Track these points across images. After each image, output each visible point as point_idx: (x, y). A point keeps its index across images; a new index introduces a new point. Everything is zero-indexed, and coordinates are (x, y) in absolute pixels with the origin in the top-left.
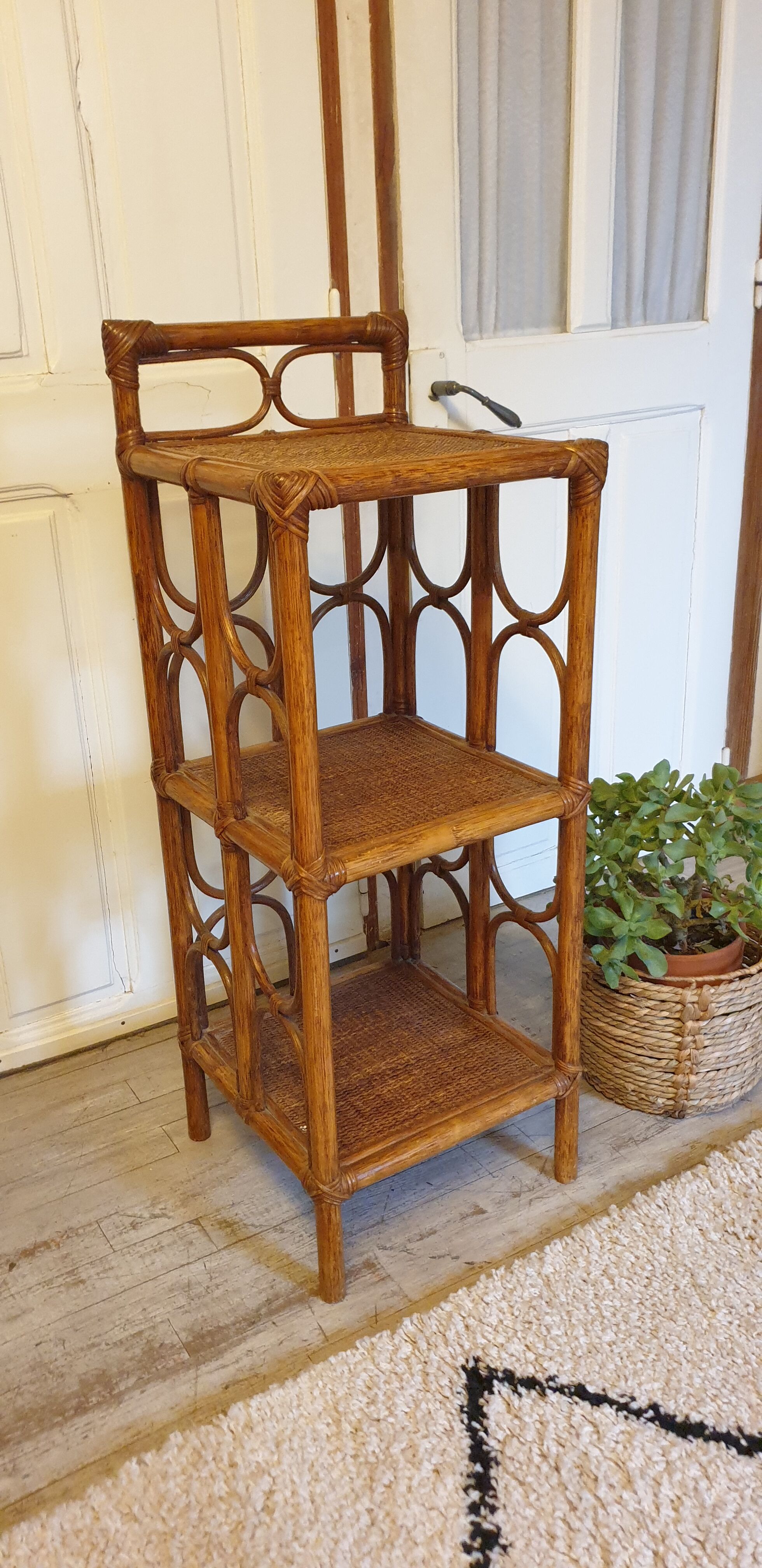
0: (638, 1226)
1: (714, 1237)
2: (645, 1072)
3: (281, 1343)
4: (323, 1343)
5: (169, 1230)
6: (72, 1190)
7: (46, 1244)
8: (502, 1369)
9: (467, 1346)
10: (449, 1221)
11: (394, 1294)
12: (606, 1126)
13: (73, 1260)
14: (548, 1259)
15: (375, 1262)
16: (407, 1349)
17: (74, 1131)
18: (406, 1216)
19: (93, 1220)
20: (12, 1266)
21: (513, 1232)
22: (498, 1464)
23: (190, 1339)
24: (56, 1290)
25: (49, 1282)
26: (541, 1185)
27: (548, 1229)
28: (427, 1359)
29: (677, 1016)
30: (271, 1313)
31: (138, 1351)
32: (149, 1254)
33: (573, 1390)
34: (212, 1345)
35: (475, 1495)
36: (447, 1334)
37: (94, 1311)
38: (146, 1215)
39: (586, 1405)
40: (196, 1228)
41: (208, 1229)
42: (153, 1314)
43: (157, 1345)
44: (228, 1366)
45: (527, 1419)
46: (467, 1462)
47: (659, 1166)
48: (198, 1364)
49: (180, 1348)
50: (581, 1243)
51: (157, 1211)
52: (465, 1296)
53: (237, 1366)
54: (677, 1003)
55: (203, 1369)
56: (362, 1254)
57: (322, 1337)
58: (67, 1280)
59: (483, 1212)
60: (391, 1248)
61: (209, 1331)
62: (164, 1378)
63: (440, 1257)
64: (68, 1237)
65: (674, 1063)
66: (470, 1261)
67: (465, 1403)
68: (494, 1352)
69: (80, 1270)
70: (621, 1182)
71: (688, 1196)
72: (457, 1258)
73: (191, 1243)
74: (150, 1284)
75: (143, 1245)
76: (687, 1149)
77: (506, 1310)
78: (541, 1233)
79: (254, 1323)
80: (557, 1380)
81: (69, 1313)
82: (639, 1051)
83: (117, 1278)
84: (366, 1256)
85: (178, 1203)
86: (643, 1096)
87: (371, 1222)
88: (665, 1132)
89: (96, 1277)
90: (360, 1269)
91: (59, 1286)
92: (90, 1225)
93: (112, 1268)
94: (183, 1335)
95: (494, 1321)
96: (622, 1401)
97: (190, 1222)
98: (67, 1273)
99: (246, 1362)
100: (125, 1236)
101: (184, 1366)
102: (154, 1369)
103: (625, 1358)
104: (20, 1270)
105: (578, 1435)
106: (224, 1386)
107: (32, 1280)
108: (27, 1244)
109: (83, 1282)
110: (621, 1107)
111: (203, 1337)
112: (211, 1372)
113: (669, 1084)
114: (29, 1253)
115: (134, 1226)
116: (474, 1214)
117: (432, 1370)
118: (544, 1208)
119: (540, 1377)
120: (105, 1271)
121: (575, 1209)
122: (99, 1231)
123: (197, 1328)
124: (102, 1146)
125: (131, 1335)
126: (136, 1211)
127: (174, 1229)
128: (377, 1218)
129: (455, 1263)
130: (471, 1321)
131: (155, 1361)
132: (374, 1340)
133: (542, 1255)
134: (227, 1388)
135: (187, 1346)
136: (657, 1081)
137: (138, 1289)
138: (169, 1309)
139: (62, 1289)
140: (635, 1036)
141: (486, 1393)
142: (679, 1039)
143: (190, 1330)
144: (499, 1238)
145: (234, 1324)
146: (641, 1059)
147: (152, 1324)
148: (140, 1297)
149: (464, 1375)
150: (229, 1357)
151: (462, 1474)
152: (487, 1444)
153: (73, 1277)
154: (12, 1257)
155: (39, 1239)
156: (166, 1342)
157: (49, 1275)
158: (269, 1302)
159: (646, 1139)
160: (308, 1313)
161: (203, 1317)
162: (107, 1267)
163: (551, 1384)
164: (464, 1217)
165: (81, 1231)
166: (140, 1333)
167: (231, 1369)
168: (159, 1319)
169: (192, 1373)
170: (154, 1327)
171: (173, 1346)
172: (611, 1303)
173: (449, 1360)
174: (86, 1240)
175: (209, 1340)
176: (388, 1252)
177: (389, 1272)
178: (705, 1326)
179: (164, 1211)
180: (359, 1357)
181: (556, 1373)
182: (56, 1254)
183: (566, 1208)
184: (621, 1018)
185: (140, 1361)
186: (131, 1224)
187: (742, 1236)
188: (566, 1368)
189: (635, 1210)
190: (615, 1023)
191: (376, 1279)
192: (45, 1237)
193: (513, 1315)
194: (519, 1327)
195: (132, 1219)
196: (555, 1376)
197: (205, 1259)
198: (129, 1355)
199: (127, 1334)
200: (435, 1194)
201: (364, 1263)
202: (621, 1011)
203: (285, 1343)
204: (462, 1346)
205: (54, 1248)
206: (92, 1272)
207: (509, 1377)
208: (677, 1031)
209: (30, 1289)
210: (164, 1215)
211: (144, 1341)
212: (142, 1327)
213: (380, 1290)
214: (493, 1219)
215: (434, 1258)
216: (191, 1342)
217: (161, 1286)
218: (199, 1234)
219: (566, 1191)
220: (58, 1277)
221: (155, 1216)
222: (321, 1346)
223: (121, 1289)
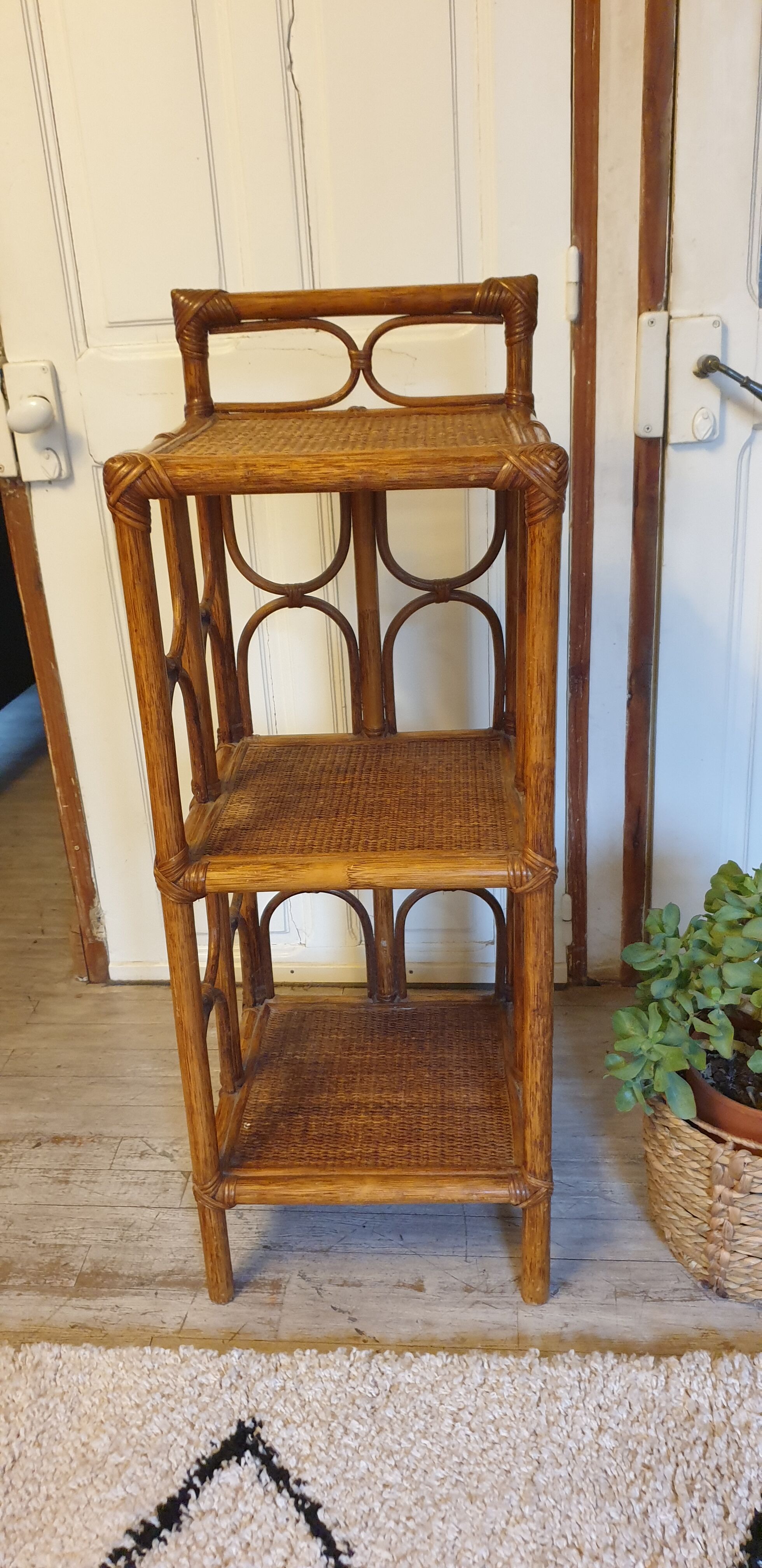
1: (607, 1441)
2: (679, 1223)
3: (144, 1314)
4: (173, 1333)
5: (162, 1171)
6: (133, 1103)
7: (74, 1138)
8: (268, 1444)
9: (262, 1405)
10: (382, 1282)
11: (270, 1322)
12: (632, 1265)
13: (78, 1161)
14: (417, 1367)
15: (284, 1285)
16: (212, 1378)
18: (351, 1256)
19: (122, 1135)
20: (38, 1145)
21: (428, 1324)
22: (179, 1530)
23: (88, 1271)
24: (45, 1180)
25: (47, 1171)
26: (502, 1292)
27: (463, 1340)
28: (219, 1396)
29: (708, 1172)
30: (164, 1283)
31: (47, 1259)
32: (129, 1184)
33: (307, 1506)
34: (97, 1286)
35: (129, 1543)
36: (257, 1383)
37: (51, 1210)
38: (160, 1150)
39: (304, 1527)
42: (85, 1236)
43: (63, 1263)
44: (90, 1309)
45: (241, 1505)
46: (152, 1509)
47: (646, 1335)
48: (74, 1295)
49: (75, 1275)
51: (169, 1151)
52: (307, 1358)
53: (97, 1313)
54: (709, 1157)
55: (74, 1301)
56: (278, 1272)
57: (179, 1327)
58: (60, 1176)
59: (419, 1288)
60: (309, 1280)
61: (107, 1273)
62: (43, 1292)
63: (340, 1311)
64: (92, 1141)
65: (706, 1227)
66: (362, 1330)
67: (207, 1457)
69: (75, 1172)
71: (623, 1383)
72: (354, 1320)
73: (167, 1190)
74: (107, 1209)
75: (133, 1174)
77: (328, 1393)
78: (453, 1339)
79: (142, 1284)
80: (302, 1486)
81: (37, 1204)
82: (675, 1197)
84: (281, 1275)
87: (317, 1247)
88: (690, 1304)
89: (79, 1183)
90: (266, 1284)
91: (50, 1178)
92: (116, 1138)
93: (94, 1182)
94: (88, 1265)
96: (340, 1547)
97: (182, 1172)
98: (65, 1170)
99: (107, 1314)
100: (128, 1160)
101: (63, 1291)
102: (43, 1281)
103: (385, 1507)
104: (39, 1151)
105: (268, 1552)
106: (72, 1325)
107: (39, 1163)
108: (63, 1132)
109: (67, 1182)
111: (98, 1274)
112: (74, 1308)
113: (702, 1249)
114: (57, 1140)
115: (143, 1155)
116: (412, 1287)
117: (211, 1408)
118: (482, 1317)
119: (294, 1475)
120: (88, 1182)
121: (510, 1333)
122: (116, 1146)
123: (101, 1265)
125: (56, 1245)
126: (155, 1143)
127: (167, 1171)
128: (325, 1246)
129: (347, 1324)
130: (289, 1385)
131: (51, 1274)
132: (197, 1353)
133: (417, 1360)
134: (73, 1327)
135: (81, 1274)
136: (689, 1240)
137: (95, 1209)
138: (99, 1238)
139: (50, 1181)
140: (671, 1178)
141: (235, 1458)
142: (710, 1201)
143: (95, 1263)
144: (409, 1322)
145: (128, 1277)
146: (677, 1206)
147: (76, 1243)
148: (90, 1217)
149: (233, 1430)
150: (99, 1302)
151: (137, 1518)
152: (186, 1505)
153: (65, 1175)
154: (44, 1138)
155: (74, 1133)
156: (72, 1264)
157: (53, 1165)
158: (171, 1273)
159: (661, 1300)
161: (114, 1258)
162: (94, 1179)
163: (294, 1487)
164: (400, 1285)
165: (105, 1140)
166: (63, 1246)
167: (91, 1314)
168: (84, 1242)
169: (63, 1300)
170: (75, 1246)
171: (72, 1270)
172: (430, 1446)
173: (236, 1408)
174: (101, 1149)
176: (302, 1282)
177: (286, 1300)
178: (498, 1528)
179: (174, 1153)
180: (170, 1361)
181: (309, 1480)
182: (72, 1150)
183: (503, 1327)
184: (660, 1151)
185: (41, 1269)
186: (143, 1152)
187: (639, 1459)
188: (322, 1482)
189: (552, 1366)
190: (657, 1154)
191: (268, 1301)
192: (78, 1132)
193: (330, 1401)
195: (147, 1148)
196: (305, 1483)
197: (164, 1210)
198: (39, 1259)
199: (54, 1241)
200: (395, 1250)
201: (273, 1281)
203: (147, 1315)
204: (257, 1403)
205: (76, 1145)
206: (81, 1177)
207: (267, 1458)
209: (32, 1169)
210: (170, 1157)
211: (59, 1255)
212: (69, 1242)
213: (261, 1313)
214: (423, 1301)
215: (335, 1309)
216: (88, 1274)
217: (111, 1216)
218: (179, 1186)
219: (520, 1312)
220: (56, 1170)
221: (164, 1154)
222: (171, 1334)
223: (85, 1203)
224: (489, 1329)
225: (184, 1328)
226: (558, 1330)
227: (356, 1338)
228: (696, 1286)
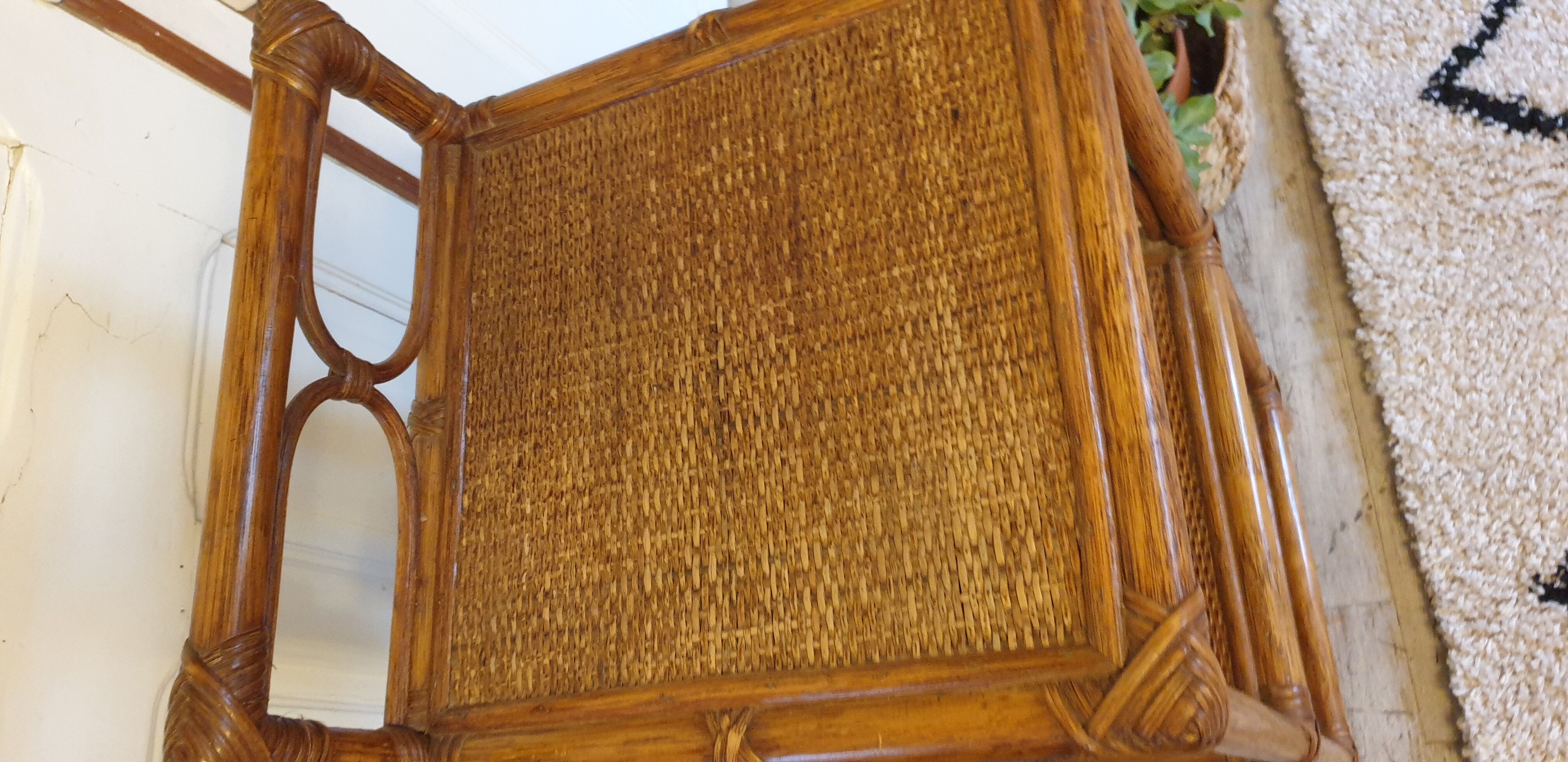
4: (1413, 720)
9: (1510, 582)
11: (1371, 614)
14: (1413, 439)
21: (1330, 449)
27: (1343, 411)
52: (1432, 551)
57: (1403, 717)
63: (1334, 542)
66: (1355, 514)
68: (1534, 561)
72: (1343, 526)
76: (1283, 209)
78: (1361, 426)
88: (1244, 214)
117: (1534, 635)
121: (1323, 369)
129: (1352, 532)
132: (1459, 673)
133: (1402, 441)
144: (1333, 468)
149: (1552, 604)
159: (1246, 241)
173: (1524, 610)
183: (1317, 377)
189: (1378, 314)
191: (1338, 624)
194: (1507, 517)
204: (1509, 588)
213: (1358, 627)
215: (1332, 549)
222: (1416, 723)
224: (1323, 389)
225: (1402, 708)
227: (1368, 517)
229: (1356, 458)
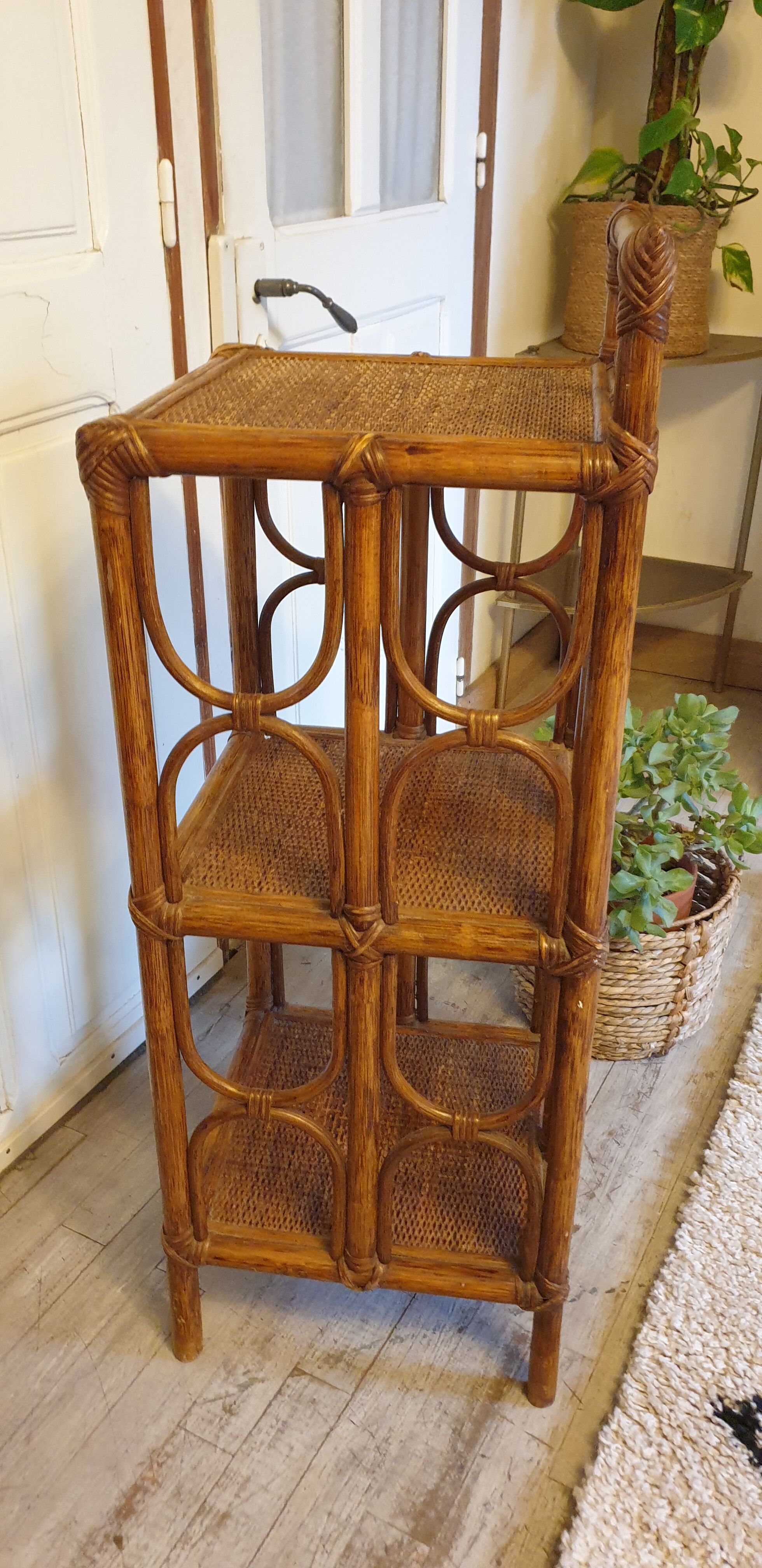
0: (735, 1187)
2: (642, 1023)
3: (509, 1477)
4: (550, 1454)
5: (275, 1397)
6: (112, 1399)
7: (136, 1488)
8: (751, 1398)
9: (698, 1386)
11: (571, 1360)
13: (191, 1492)
14: (689, 1256)
15: (523, 1332)
16: (652, 1421)
17: (48, 1318)
19: (173, 1427)
20: (118, 1541)
21: (620, 1238)
23: (412, 1524)
24: (202, 1545)
25: (184, 1538)
26: (603, 1175)
27: (659, 1224)
28: (678, 1423)
29: (679, 959)
30: (471, 1444)
32: (276, 1439)
34: (440, 1519)
36: (673, 1383)
37: (271, 1548)
38: (233, 1390)
40: (304, 1380)
41: (318, 1373)
42: (344, 1516)
43: (382, 1552)
44: (477, 1537)
48: (445, 1550)
49: (410, 1543)
50: (701, 1225)
51: (243, 1380)
52: (653, 1334)
53: (488, 1530)
54: (680, 947)
55: (456, 1553)
56: (503, 1330)
57: (543, 1448)
58: (206, 1522)
59: (577, 1227)
61: (424, 1503)
64: (160, 1465)
65: (671, 1006)
66: (609, 1289)
67: (749, 1453)
68: (728, 1382)
69: (211, 1500)
70: (668, 1143)
72: (594, 1291)
73: (314, 1401)
74: (310, 1477)
75: (260, 1431)
76: (692, 1086)
77: (700, 1330)
78: (656, 1231)
79: (462, 1467)
82: (635, 1004)
83: (265, 1489)
85: (259, 1358)
86: (634, 1046)
88: (661, 1075)
89: (237, 1501)
91: (202, 1537)
92: (174, 1434)
93: (248, 1480)
94: (400, 1523)
95: (698, 1347)
97: (291, 1375)
98: (198, 1513)
99: (492, 1520)
100: (229, 1429)
101: (434, 1562)
104: (133, 1541)
106: (494, 1563)
107: (160, 1547)
108: (112, 1500)
109: (226, 1516)
110: (604, 1062)
111: (422, 1514)
112: (466, 1555)
113: (664, 1027)
114: (126, 1512)
115: (229, 1411)
117: (694, 1434)
118: (627, 1199)
120: (243, 1487)
121: (659, 1190)
122: (192, 1438)
123: (407, 1506)
124: (103, 1323)
125: (342, 1556)
126: (216, 1390)
127: (279, 1392)
129: (597, 1299)
130: (681, 1358)
132: (614, 1426)
133: (680, 1253)
135: (414, 1534)
136: (653, 1028)
137: (301, 1491)
138: (358, 1498)
139: (210, 1538)
140: (632, 991)
141: (756, 1431)
142: (678, 981)
143: (403, 1513)
144: (614, 1250)
145: (443, 1479)
146: (638, 1011)
147: (353, 1529)
148: (311, 1503)
149: (724, 1423)
150: (470, 1524)
153: (211, 1516)
154: (109, 1529)
155: (124, 1486)
156: (389, 1542)
157: (180, 1527)
158: (457, 1432)
159: (651, 1088)
160: (506, 1426)
161: (402, 1488)
162: (240, 1480)
165: (169, 1449)
166: (349, 1547)
167: (485, 1538)
168: (356, 1518)
170: (358, 1532)
171: (401, 1544)
173: (699, 1413)
174: (187, 1458)
175: (432, 1514)
179: (250, 1375)
182: (163, 1495)
183: (644, 1191)
184: (619, 976)
186: (224, 1409)
189: (717, 1169)
190: (610, 982)
192: (129, 1478)
194: (726, 1343)
195: (220, 1402)
197: (348, 1413)
199: (335, 1556)
202: (621, 969)
203: (513, 1475)
204: (695, 1391)
205: (153, 1489)
206: (228, 1496)
208: (676, 974)
209: (168, 1559)
210: (253, 1381)
211: (364, 1555)
212: (346, 1538)
214: (592, 1231)
216: (416, 1527)
217: (324, 1474)
218: (313, 1386)
219: (630, 1173)
220: (189, 1526)
221: (244, 1387)
222: (551, 1458)
223: (281, 1503)
224: (643, 1200)
225: (546, 1441)
226: (660, 1158)
227: (618, 1296)
228: (645, 1064)
229: (637, 1255)
